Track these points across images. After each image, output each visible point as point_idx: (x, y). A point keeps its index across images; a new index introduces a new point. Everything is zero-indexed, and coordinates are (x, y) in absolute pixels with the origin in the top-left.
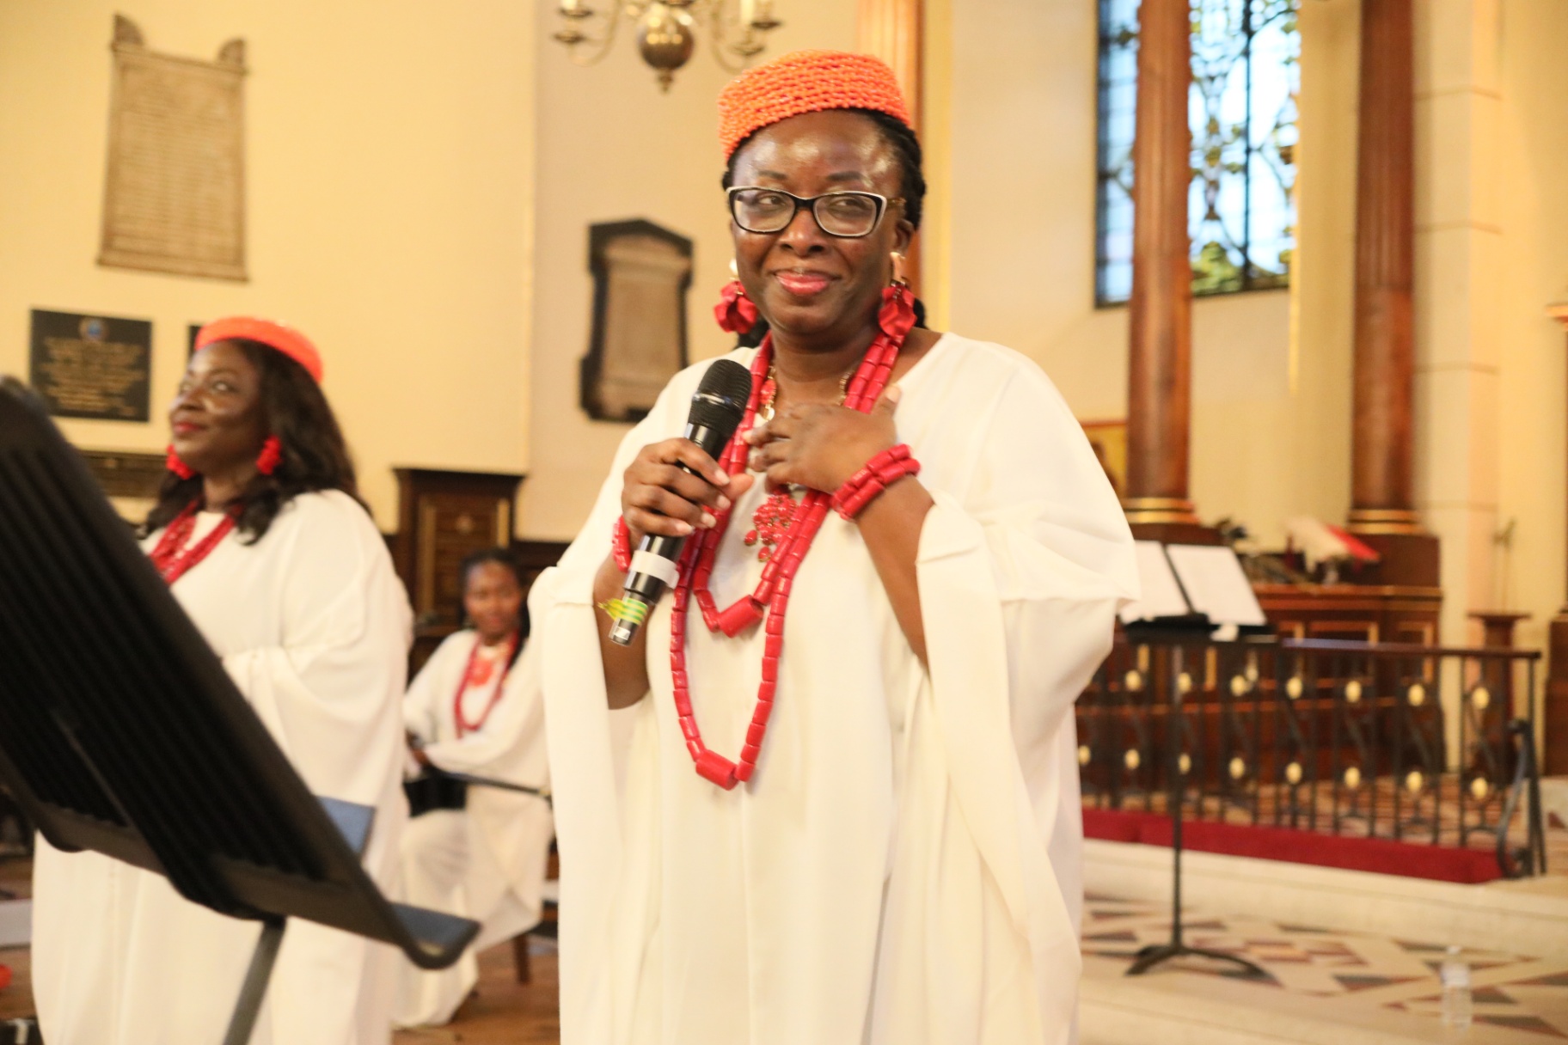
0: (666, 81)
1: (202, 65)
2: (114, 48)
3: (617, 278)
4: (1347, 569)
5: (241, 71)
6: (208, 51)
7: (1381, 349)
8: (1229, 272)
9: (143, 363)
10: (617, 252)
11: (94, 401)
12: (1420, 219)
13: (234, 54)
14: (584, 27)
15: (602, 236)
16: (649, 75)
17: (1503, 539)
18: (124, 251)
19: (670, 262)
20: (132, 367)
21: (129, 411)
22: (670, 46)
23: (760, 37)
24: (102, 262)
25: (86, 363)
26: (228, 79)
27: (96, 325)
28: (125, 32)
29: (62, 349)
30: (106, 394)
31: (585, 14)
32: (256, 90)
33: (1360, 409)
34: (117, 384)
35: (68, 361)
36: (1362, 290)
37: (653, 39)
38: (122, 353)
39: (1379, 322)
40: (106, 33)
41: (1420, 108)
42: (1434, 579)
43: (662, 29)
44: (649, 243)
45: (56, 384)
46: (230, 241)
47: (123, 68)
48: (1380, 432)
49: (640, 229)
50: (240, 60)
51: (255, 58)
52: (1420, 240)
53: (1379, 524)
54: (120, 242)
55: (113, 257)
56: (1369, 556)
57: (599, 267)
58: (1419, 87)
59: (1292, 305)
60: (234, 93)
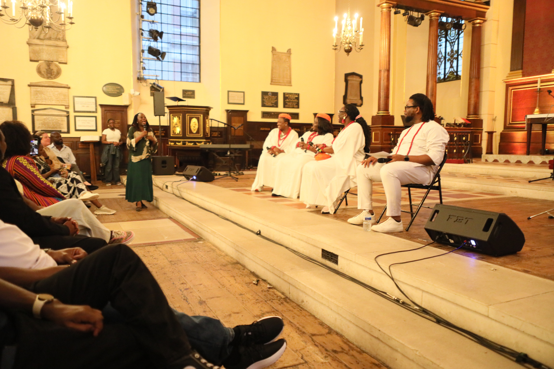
0: (348, 54)
1: (285, 53)
2: (272, 52)
3: (349, 82)
4: (465, 125)
5: (290, 54)
6: (285, 51)
7: (473, 88)
8: (454, 76)
9: (277, 99)
10: (349, 78)
11: (271, 105)
12: (482, 66)
13: (289, 51)
14: (336, 47)
15: (347, 75)
16: (346, 53)
17: (494, 120)
18: (274, 82)
19: (359, 80)
20: (275, 99)
21: (275, 106)
22: (349, 49)
23: (362, 47)
24: (271, 84)
25: (269, 99)
26: (289, 55)
27: (270, 93)
28: (274, 49)
29: (266, 97)
30: (272, 103)
31: (337, 46)
32: (292, 56)
33: (469, 99)
34: (274, 102)
35: (267, 99)
36: (470, 79)
37: (346, 48)
38: (274, 97)
39: (473, 84)
40: (271, 49)
41: (482, 47)
42: (482, 127)
43: (347, 47)
44: (355, 76)
45: (265, 102)
46: (289, 80)
47: (273, 55)
48: (473, 102)
49: (353, 74)
50: (290, 52)
51: (292, 52)
52: (481, 70)
53: (472, 118)
54: (273, 81)
55: (272, 83)
56: (468, 122)
57: (346, 81)
58: (482, 44)
59: (461, 82)
60: (289, 57)
